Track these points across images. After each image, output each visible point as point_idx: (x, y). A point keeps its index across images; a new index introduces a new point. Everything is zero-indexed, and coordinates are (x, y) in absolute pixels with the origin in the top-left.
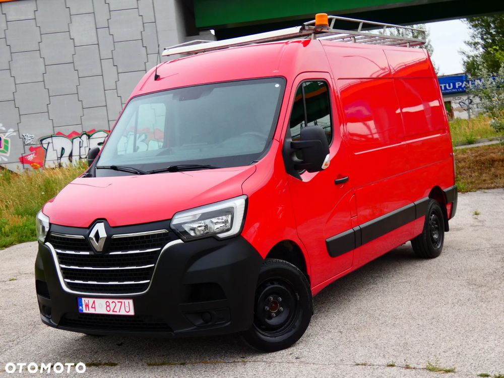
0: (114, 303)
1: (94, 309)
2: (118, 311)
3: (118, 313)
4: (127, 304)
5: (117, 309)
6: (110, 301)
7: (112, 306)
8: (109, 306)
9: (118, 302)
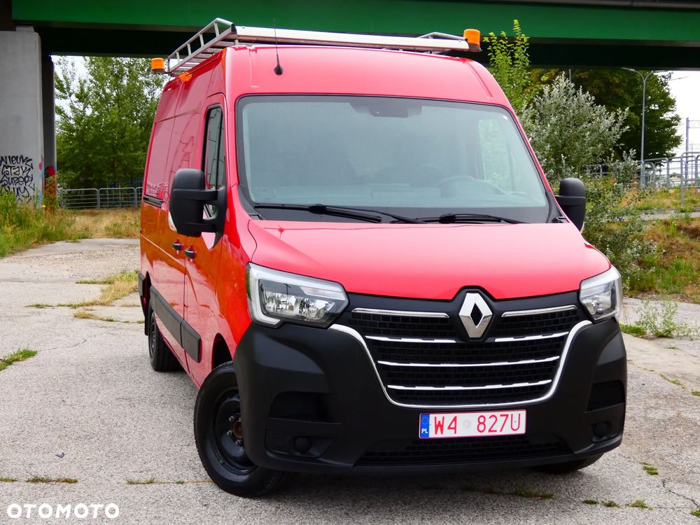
0: (493, 419)
1: (453, 431)
2: (499, 429)
3: (498, 433)
4: (516, 418)
5: (497, 427)
6: (487, 415)
7: (489, 423)
8: (483, 423)
9: (501, 415)
